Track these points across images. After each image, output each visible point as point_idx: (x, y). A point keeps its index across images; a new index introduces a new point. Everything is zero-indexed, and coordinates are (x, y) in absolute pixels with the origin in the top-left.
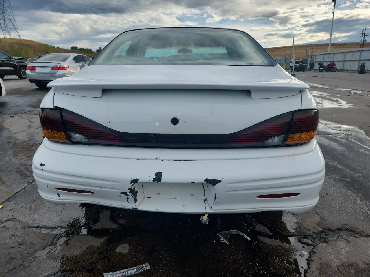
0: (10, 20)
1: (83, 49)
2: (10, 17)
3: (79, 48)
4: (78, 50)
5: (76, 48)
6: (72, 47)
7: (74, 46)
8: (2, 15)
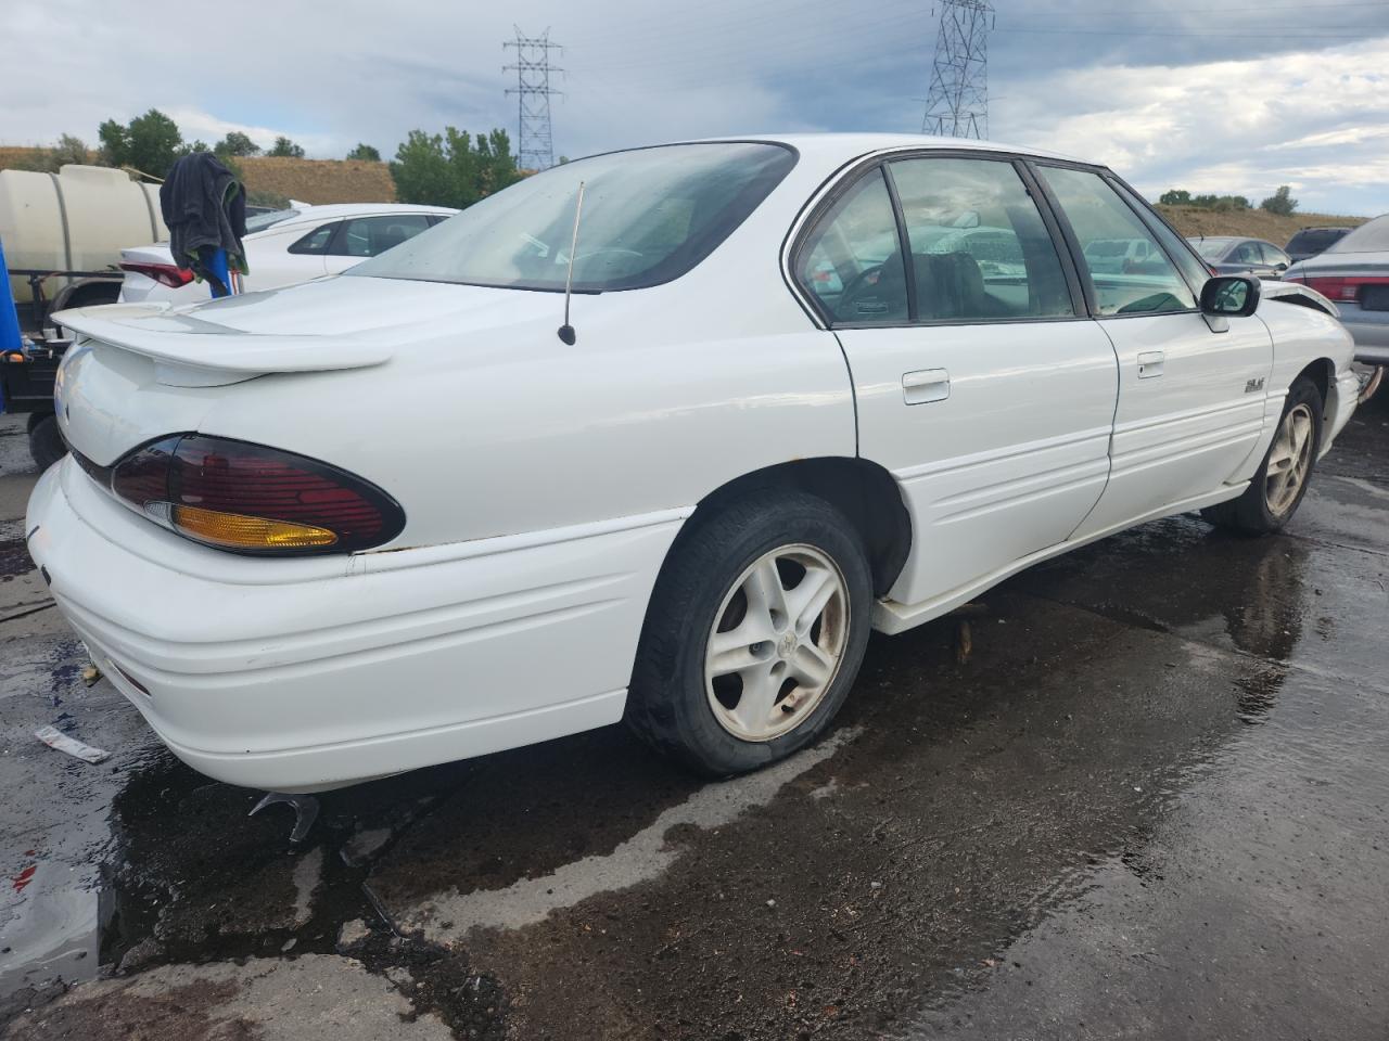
0: (973, 115)
1: (1213, 199)
2: (975, 109)
3: (1193, 197)
4: (1191, 202)
5: (1184, 195)
6: (1166, 191)
7: (1177, 189)
8: (953, 103)
